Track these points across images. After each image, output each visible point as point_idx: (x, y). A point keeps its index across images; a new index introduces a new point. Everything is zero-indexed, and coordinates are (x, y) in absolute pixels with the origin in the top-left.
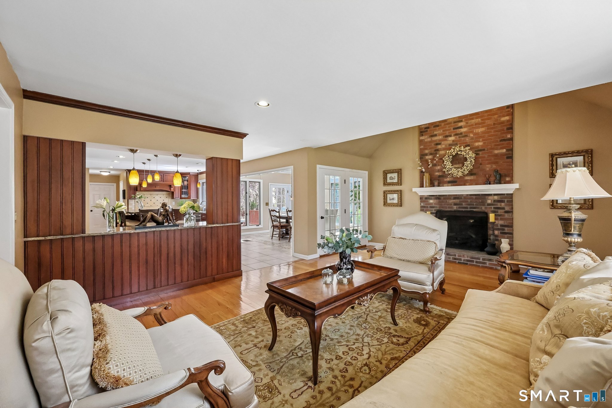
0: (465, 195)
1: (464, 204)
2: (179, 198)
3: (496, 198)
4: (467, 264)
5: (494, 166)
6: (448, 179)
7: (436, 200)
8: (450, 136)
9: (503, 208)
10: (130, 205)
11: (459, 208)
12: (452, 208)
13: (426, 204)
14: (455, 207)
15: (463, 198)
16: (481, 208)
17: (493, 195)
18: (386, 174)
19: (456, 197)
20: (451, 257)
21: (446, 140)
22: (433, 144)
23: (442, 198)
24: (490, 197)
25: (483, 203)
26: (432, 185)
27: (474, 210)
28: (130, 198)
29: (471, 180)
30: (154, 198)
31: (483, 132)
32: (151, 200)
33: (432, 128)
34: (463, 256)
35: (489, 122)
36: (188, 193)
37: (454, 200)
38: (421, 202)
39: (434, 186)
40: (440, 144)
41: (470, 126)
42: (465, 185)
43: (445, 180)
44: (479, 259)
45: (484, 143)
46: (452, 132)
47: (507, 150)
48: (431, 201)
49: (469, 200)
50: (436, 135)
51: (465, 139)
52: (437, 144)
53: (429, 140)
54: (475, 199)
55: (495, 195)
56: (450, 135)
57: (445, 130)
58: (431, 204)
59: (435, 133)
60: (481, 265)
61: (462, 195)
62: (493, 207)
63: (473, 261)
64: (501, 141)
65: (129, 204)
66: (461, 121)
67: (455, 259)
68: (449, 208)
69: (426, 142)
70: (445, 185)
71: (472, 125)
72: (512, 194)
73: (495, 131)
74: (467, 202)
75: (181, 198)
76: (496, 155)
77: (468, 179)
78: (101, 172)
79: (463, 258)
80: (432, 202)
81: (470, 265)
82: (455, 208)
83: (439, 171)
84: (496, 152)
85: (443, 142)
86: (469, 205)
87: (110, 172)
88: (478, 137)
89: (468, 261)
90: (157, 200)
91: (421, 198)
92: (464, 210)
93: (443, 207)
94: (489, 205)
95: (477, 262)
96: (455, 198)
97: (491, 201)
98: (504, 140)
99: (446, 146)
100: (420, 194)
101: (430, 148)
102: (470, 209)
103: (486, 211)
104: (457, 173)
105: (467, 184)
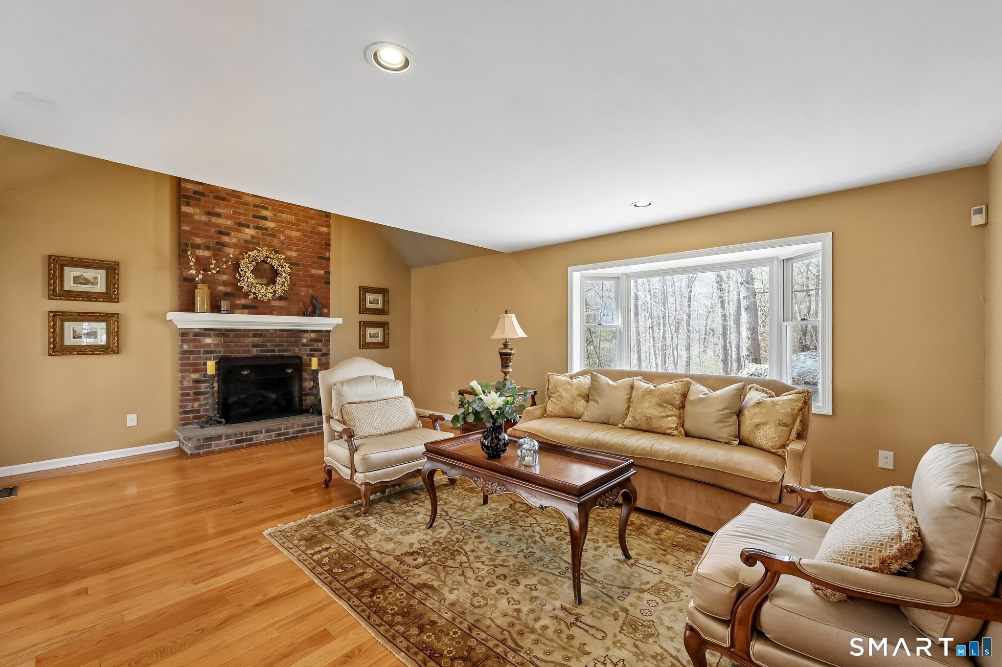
0: (272, 331)
1: (269, 344)
3: (313, 335)
4: (297, 437)
5: (311, 291)
6: (243, 301)
7: (218, 339)
8: (248, 227)
9: (320, 350)
11: (262, 351)
12: (249, 351)
13: (195, 347)
14: (255, 349)
15: (268, 336)
16: (294, 351)
17: (310, 331)
18: (62, 266)
19: (258, 333)
20: (273, 434)
21: (239, 231)
22: (213, 230)
23: (232, 334)
24: (306, 335)
25: (297, 344)
26: (215, 308)
27: (284, 354)
29: (280, 307)
31: (298, 239)
33: (211, 199)
34: (293, 427)
35: (304, 226)
37: (254, 339)
38: (183, 341)
39: (219, 312)
40: (227, 234)
41: (279, 221)
42: (271, 314)
43: (238, 302)
44: (313, 424)
45: (298, 254)
46: (250, 221)
47: (325, 272)
48: (208, 341)
49: (277, 339)
50: (219, 215)
51: (272, 240)
52: (221, 233)
53: (204, 218)
54: (287, 337)
55: (313, 331)
56: (247, 224)
57: (238, 212)
58: (208, 345)
59: (217, 210)
60: (315, 432)
61: (268, 330)
62: (308, 348)
63: (305, 431)
64: (318, 258)
66: (266, 209)
67: (279, 435)
68: (244, 352)
69: (198, 222)
70: (237, 311)
71: (282, 222)
72: (329, 331)
73: (313, 243)
74: (275, 341)
76: (313, 276)
77: (276, 304)
79: (291, 430)
80: (211, 342)
81: (302, 437)
82: (254, 352)
83: (224, 284)
84: (314, 271)
85: (233, 233)
86: (277, 346)
88: (290, 243)
89: (298, 432)
91: (184, 334)
92: (269, 354)
93: (232, 352)
94: (304, 345)
95: (310, 430)
96: (255, 336)
97: (307, 340)
98: (322, 258)
99: (239, 240)
100: (179, 327)
101: (206, 237)
102: (278, 352)
103: (300, 355)
104: (264, 292)
105: (275, 313)
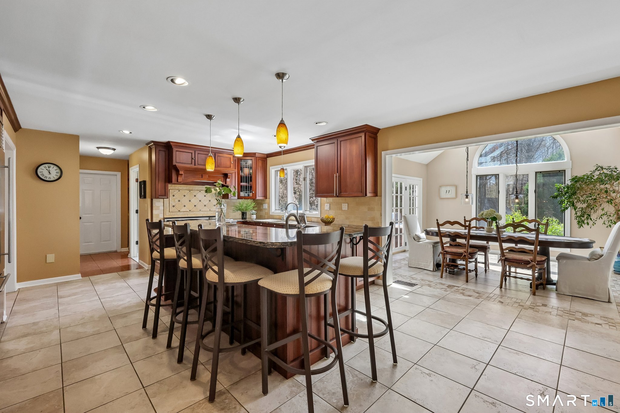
2: (236, 198)
10: (156, 209)
28: (156, 196)
30: (195, 196)
32: (190, 201)
36: (250, 188)
65: (154, 208)
75: (239, 197)
78: (98, 148)
87: (114, 149)
90: (200, 201)
